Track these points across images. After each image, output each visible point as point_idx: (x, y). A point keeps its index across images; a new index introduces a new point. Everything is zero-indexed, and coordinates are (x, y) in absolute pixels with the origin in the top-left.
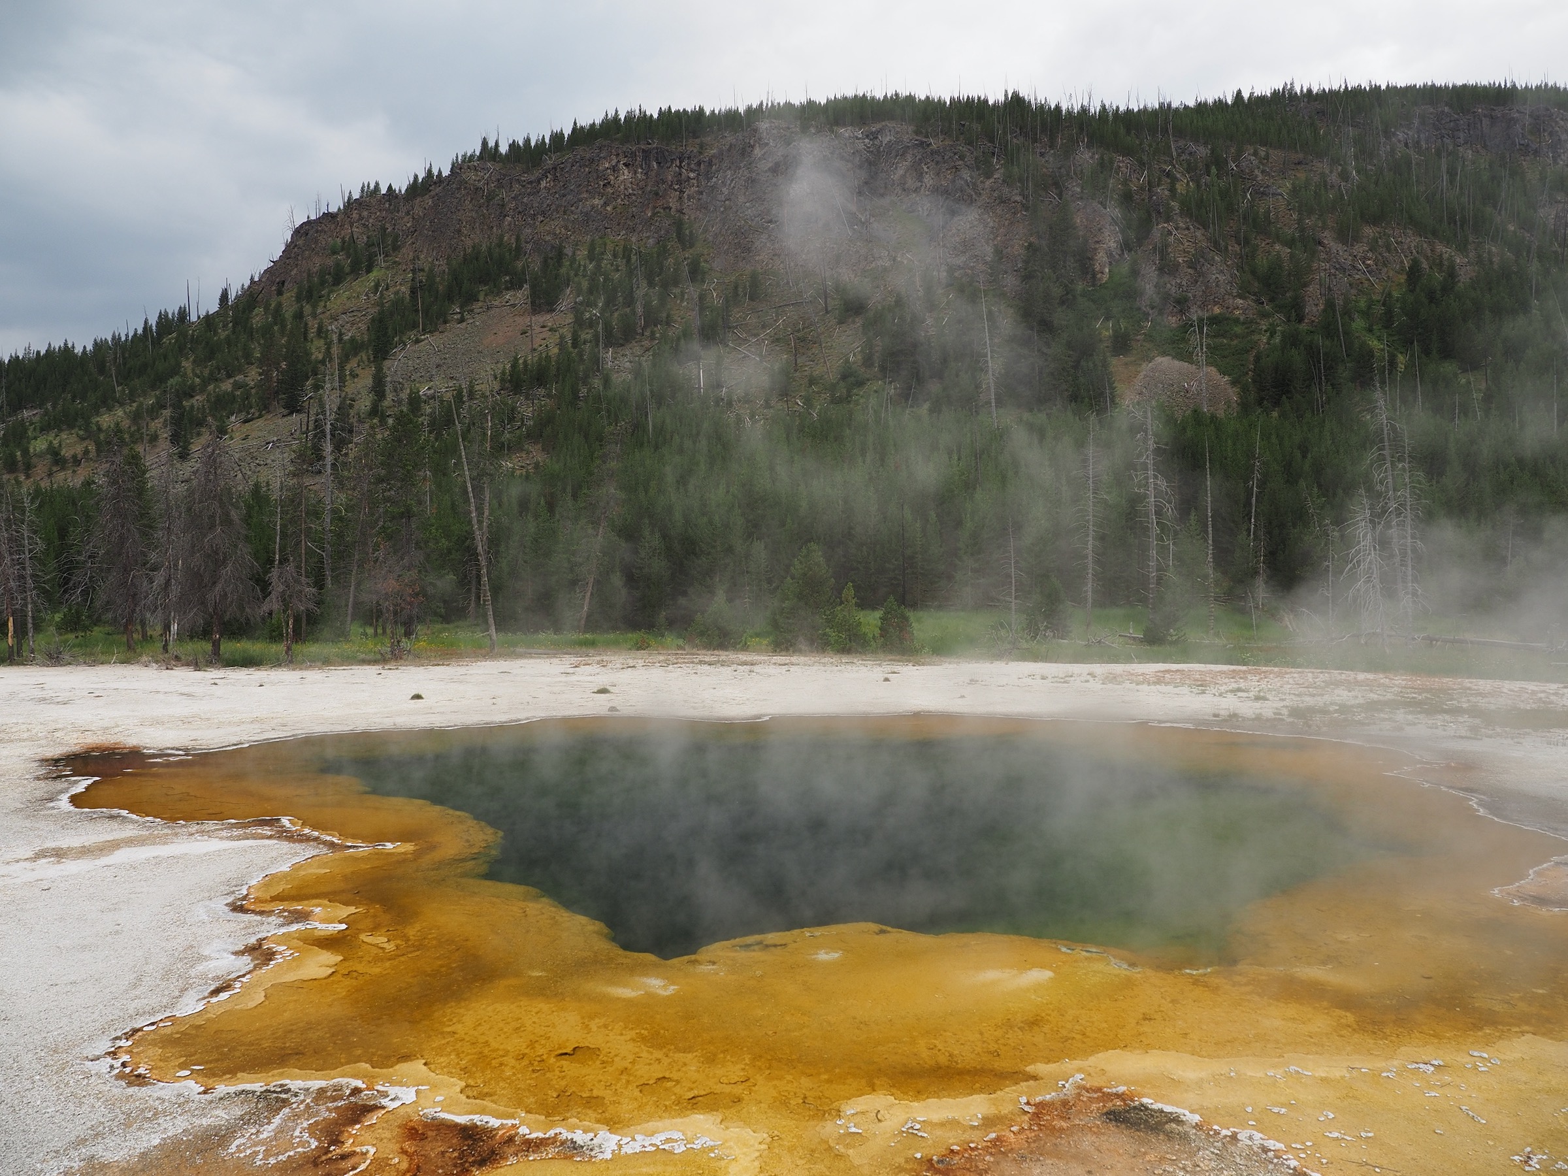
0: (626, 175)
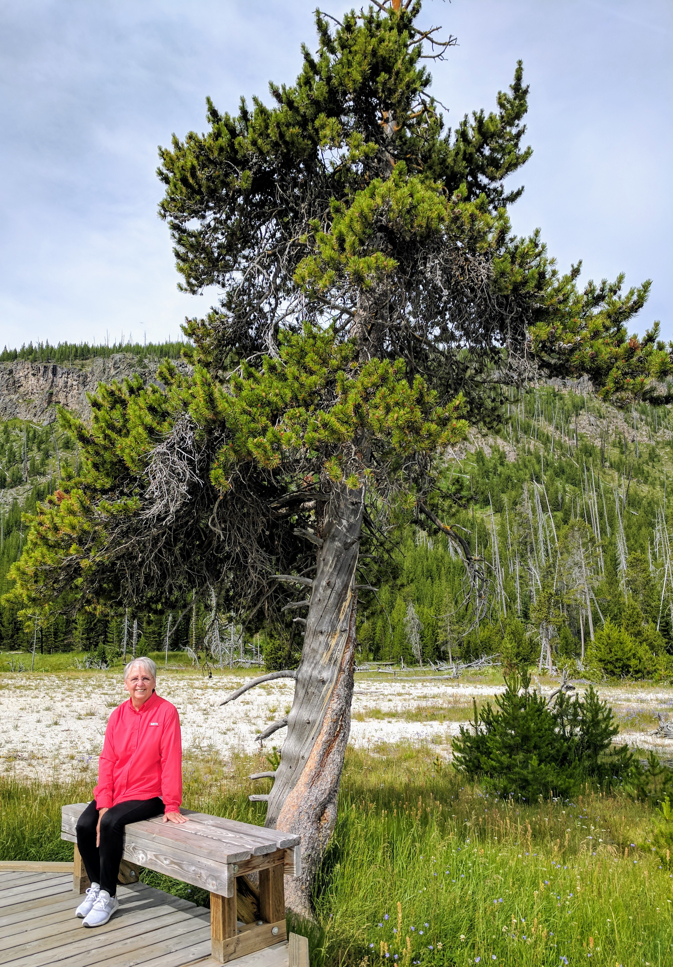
0: (32, 380)
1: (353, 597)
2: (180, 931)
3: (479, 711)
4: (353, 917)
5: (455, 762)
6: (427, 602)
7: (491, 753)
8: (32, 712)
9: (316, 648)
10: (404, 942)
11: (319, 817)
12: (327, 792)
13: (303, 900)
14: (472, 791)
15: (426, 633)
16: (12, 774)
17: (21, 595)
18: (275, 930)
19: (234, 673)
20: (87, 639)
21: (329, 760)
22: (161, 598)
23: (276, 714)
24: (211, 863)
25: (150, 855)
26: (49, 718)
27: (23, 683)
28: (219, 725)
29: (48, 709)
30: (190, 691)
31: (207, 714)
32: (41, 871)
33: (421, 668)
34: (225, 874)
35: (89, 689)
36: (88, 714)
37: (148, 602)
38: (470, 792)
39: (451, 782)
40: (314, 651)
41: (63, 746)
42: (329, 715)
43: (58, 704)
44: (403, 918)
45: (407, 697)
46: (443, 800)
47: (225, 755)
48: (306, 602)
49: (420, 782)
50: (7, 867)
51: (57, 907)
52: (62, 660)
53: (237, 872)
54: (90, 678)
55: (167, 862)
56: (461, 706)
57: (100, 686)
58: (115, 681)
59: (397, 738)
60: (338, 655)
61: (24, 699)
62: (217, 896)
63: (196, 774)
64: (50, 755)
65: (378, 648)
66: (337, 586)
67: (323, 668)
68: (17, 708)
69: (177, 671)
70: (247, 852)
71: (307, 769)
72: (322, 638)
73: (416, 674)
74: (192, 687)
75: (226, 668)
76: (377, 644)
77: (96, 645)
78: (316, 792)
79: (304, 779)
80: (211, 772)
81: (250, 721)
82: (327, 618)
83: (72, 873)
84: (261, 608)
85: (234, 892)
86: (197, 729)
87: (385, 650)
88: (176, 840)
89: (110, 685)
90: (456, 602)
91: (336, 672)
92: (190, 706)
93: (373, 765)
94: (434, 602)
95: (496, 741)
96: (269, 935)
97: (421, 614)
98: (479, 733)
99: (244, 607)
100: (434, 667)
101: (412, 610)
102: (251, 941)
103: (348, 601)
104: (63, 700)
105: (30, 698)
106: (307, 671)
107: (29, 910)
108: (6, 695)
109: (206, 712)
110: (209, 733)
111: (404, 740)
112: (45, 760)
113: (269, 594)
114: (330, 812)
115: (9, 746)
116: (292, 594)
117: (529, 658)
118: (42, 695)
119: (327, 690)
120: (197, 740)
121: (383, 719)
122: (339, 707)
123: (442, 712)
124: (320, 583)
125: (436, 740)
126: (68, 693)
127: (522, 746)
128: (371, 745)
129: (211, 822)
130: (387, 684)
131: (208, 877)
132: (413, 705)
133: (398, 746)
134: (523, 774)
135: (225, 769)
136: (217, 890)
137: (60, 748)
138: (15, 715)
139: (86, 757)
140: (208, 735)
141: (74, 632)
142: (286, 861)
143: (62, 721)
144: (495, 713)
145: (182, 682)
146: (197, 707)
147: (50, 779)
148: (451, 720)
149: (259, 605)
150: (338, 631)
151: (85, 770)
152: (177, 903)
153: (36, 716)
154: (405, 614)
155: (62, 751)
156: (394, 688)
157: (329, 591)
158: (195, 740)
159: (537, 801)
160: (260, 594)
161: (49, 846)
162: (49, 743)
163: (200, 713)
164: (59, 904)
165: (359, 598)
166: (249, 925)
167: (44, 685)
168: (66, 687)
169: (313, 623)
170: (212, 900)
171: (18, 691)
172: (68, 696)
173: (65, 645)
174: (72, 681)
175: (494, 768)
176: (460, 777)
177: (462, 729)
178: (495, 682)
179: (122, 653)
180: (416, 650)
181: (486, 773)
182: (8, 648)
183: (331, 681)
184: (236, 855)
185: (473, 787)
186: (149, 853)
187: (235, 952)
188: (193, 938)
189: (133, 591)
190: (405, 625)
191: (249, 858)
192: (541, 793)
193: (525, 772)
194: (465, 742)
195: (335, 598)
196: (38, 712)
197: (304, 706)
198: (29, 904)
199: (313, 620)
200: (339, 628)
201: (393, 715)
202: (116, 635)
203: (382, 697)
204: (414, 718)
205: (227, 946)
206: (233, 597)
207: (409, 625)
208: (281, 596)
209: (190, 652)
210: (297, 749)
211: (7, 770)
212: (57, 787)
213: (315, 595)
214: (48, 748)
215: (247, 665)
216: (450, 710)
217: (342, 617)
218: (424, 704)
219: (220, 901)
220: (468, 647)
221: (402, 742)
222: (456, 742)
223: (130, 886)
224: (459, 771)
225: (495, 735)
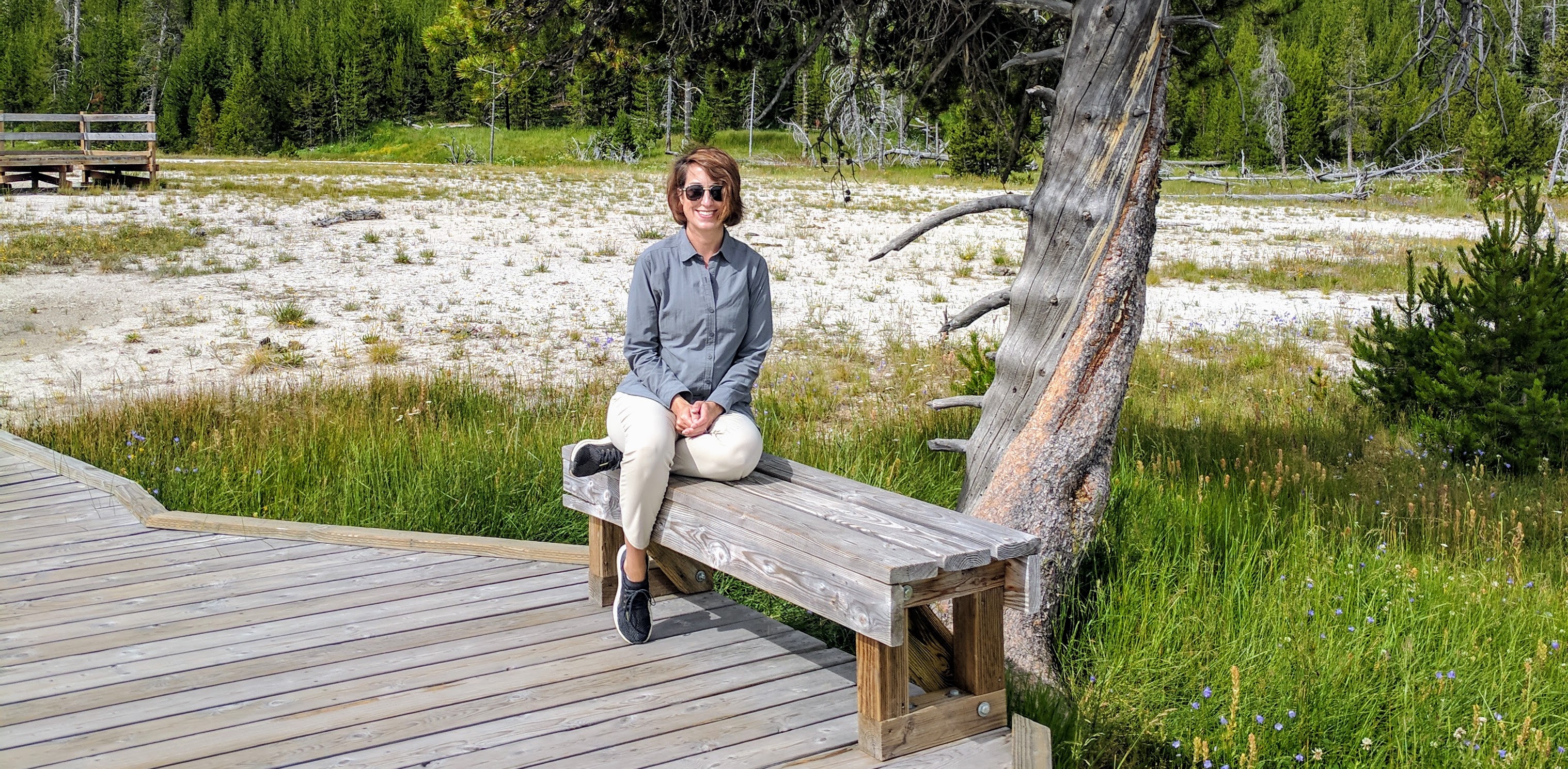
1: (1163, 42)
2: (797, 693)
3: (1419, 279)
4: (1139, 682)
5: (1356, 380)
6: (1305, 35)
7: (1439, 368)
8: (496, 244)
9: (1075, 150)
10: (1244, 741)
11: (1073, 490)
12: (1092, 443)
13: (1036, 647)
14: (1392, 442)
15: (1299, 101)
16: (464, 363)
17: (462, 28)
18: (985, 708)
19: (887, 177)
20: (596, 102)
21: (1098, 381)
22: (744, 35)
23: (974, 264)
24: (856, 579)
25: (736, 553)
26: (528, 259)
27: (474, 186)
28: (859, 282)
29: (525, 240)
30: (801, 211)
31: (835, 259)
32: (528, 558)
33: (1282, 175)
34: (886, 604)
35: (602, 202)
36: (601, 253)
37: (718, 45)
38: (1386, 444)
39: (1345, 421)
40: (1073, 157)
41: (558, 313)
42: (1099, 290)
43: (544, 231)
44: (1242, 693)
45: (1253, 236)
46: (1329, 459)
47: (873, 344)
48: (1056, 52)
49: (1279, 417)
50: (465, 548)
51: (562, 629)
52: (548, 143)
53: (907, 597)
54: (603, 180)
55: (770, 569)
56: (1372, 259)
57: (623, 197)
58: (651, 187)
59: (1231, 325)
60: (1125, 165)
61: (478, 218)
62: (870, 641)
63: (815, 379)
64: (534, 330)
65: (1191, 132)
66: (1128, 17)
67: (1090, 192)
68: (467, 237)
69: (773, 170)
70: (931, 564)
71: (1050, 396)
72: (1089, 131)
73: (1272, 185)
74: (803, 204)
75: (870, 165)
76: (1191, 124)
77: (613, 115)
78: (1067, 441)
79: (1042, 415)
80: (845, 378)
81: (920, 276)
82: (1104, 88)
83: (587, 567)
84: (954, 60)
85: (905, 635)
86: (816, 288)
87: (1205, 136)
88: (788, 529)
89: (642, 195)
90: (1371, 35)
91: (1118, 202)
92: (799, 242)
93: (1179, 378)
94: (1321, 37)
95: (1454, 344)
96: (972, 716)
97: (1290, 61)
98: (1414, 324)
99: (918, 57)
100: (1311, 173)
101: (1271, 54)
102: (936, 726)
103: (1152, 51)
104: (553, 222)
105: (490, 217)
106: (1054, 199)
107: (510, 630)
108: (444, 209)
109: (832, 256)
110: (841, 297)
111: (1246, 328)
112: (525, 340)
113: (974, 31)
114: (1095, 482)
115: (455, 310)
116: (1024, 32)
117: (1526, 159)
118: (513, 211)
119: (1097, 238)
120: (817, 310)
121: (1200, 282)
122: (1123, 273)
123: (1328, 271)
124: (1089, 12)
125: (1315, 332)
126: (563, 210)
127: (1512, 356)
128: (1175, 335)
129: (855, 496)
130: (1208, 208)
131: (851, 605)
132: (1266, 255)
133: (1232, 341)
134: (1508, 414)
135: (872, 371)
136: (871, 630)
137: (551, 317)
138: (464, 249)
139: (603, 337)
140: (837, 302)
141: (568, 87)
142: (1009, 583)
143: (553, 265)
144: (1455, 284)
145: (782, 192)
146: (814, 244)
147: (535, 377)
148: (1347, 288)
149: (952, 54)
150: (1127, 115)
151: (600, 362)
152: (787, 638)
153: (502, 254)
154: (1255, 61)
155: (555, 323)
156: (1224, 219)
157: (1110, 28)
158: (812, 310)
159: (1535, 469)
160: (955, 32)
161: (541, 512)
162: (530, 306)
163: (820, 256)
164: (565, 623)
165: (1174, 43)
166: (934, 696)
167: (516, 192)
168: (559, 196)
169: (1072, 99)
170: (860, 645)
171: (467, 202)
172: (562, 216)
173: (552, 114)
174: (568, 185)
175: (1445, 399)
176: (1365, 411)
177: (1377, 313)
178: (1449, 211)
179: (664, 130)
180: (1275, 137)
181: (1425, 407)
182: (443, 116)
183: (1106, 220)
184: (909, 569)
185: (1394, 433)
186: (733, 547)
187: (904, 742)
188: (822, 708)
189: (688, 24)
190: (1255, 85)
191: (934, 575)
192: (1545, 454)
193: (1513, 410)
194: (1381, 341)
195: (1122, 45)
196: (507, 245)
197: (1047, 269)
198: (510, 621)
199: (1071, 90)
200: (1127, 110)
201: (1222, 274)
202: (650, 94)
203: (1198, 234)
204: (1269, 283)
205: (888, 731)
206: (894, 38)
207: (1264, 84)
208: (999, 37)
209: (798, 132)
210: (1029, 354)
211: (454, 357)
212: (550, 393)
213: (1079, 39)
214: (528, 315)
215: (913, 161)
216: (1346, 268)
217: (1136, 85)
218: (1289, 253)
219: (877, 650)
220: (1391, 132)
221: (1240, 333)
222: (1362, 339)
223: (696, 597)
224: (1364, 399)
225: (1450, 330)
